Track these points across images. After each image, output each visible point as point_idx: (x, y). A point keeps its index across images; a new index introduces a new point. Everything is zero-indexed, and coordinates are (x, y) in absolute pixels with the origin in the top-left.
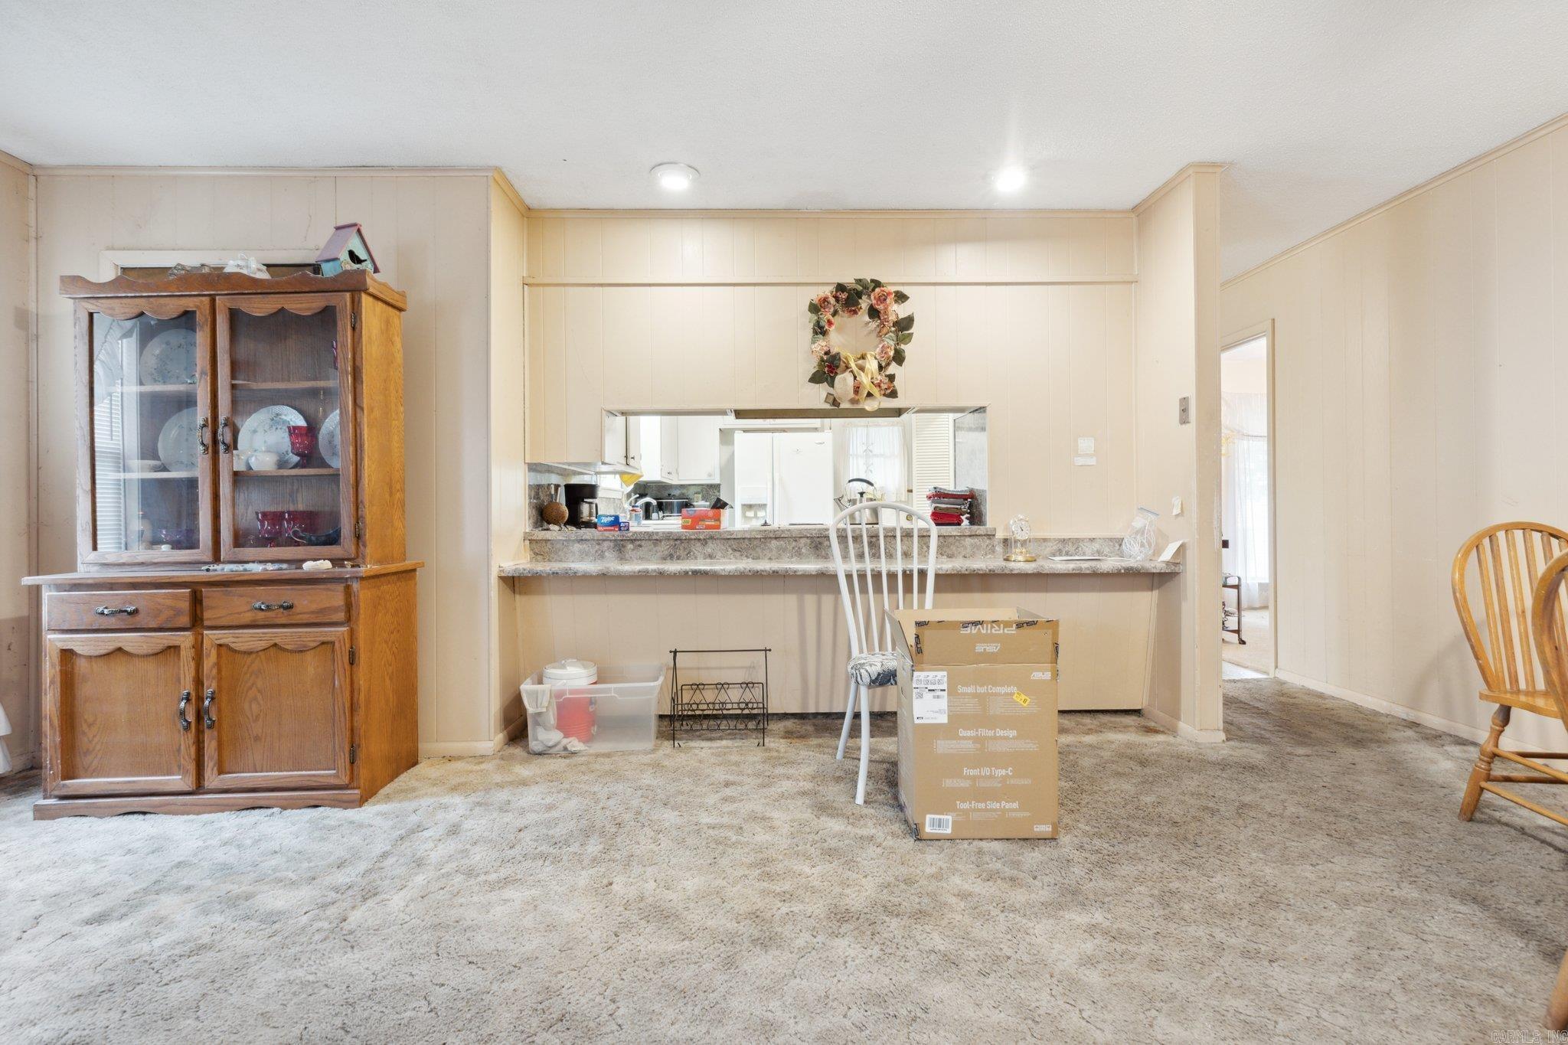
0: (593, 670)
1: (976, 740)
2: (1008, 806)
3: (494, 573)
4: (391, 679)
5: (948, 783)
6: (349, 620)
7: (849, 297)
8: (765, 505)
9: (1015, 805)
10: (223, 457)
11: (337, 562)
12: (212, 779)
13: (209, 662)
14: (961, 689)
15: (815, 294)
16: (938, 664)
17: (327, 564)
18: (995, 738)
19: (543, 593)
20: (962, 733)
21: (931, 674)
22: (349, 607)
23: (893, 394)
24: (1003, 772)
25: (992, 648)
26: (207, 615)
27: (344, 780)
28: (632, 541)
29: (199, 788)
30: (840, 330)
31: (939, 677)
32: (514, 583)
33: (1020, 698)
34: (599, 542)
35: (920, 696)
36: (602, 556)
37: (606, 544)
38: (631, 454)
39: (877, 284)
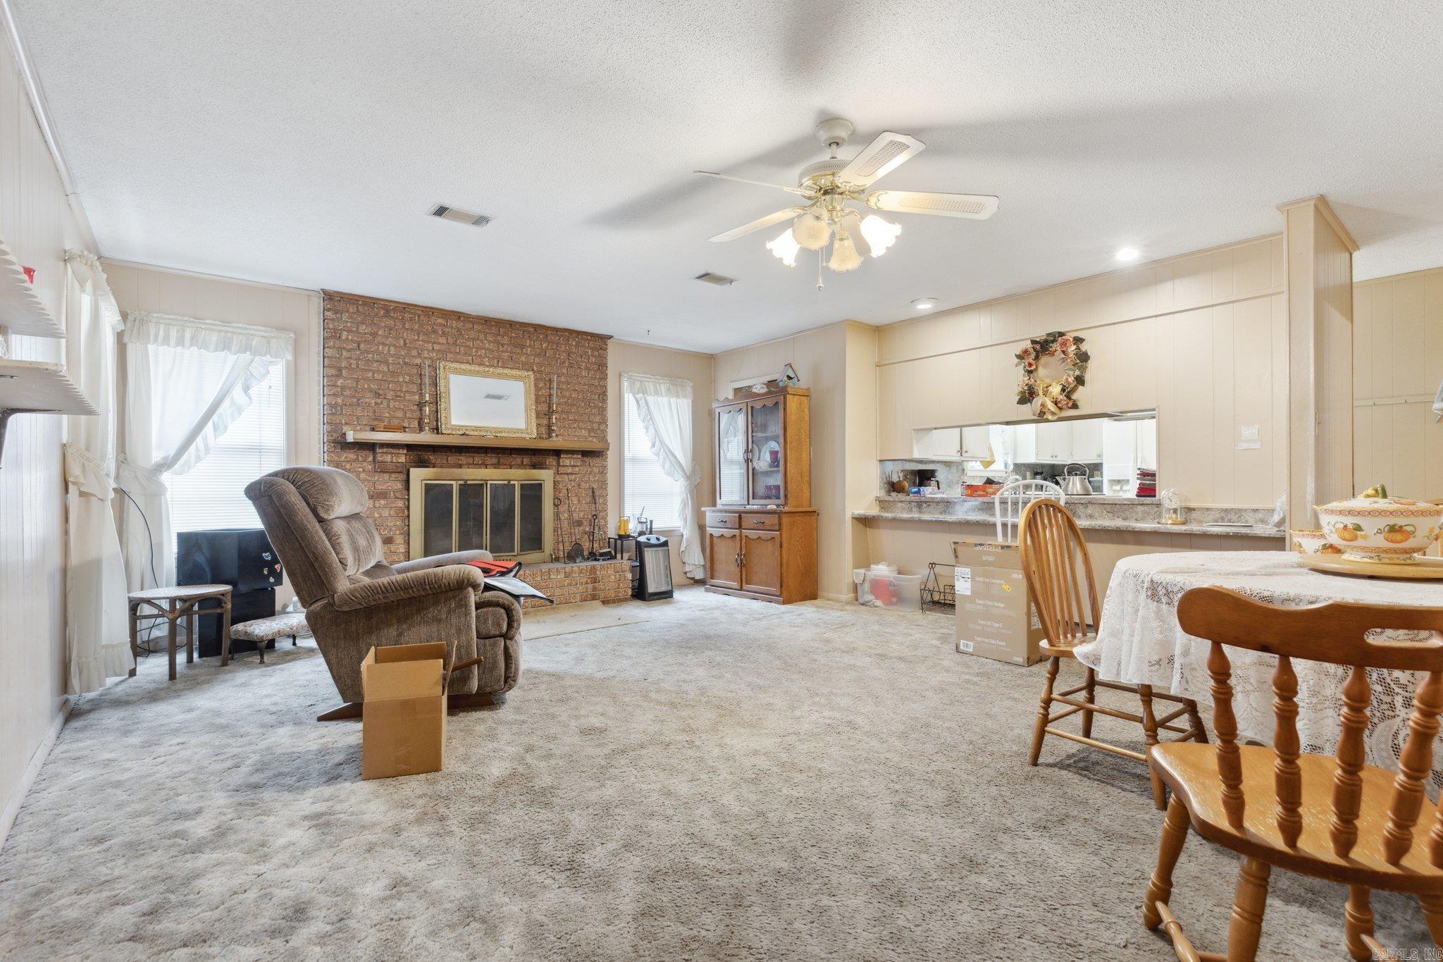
0: (894, 568)
1: (984, 606)
2: (1001, 643)
3: (848, 516)
4: (801, 558)
5: (971, 626)
6: (780, 530)
7: (1043, 347)
8: (1128, 481)
9: (1004, 644)
10: (750, 464)
11: (778, 506)
12: (745, 587)
13: (744, 542)
14: (977, 579)
15: (1018, 349)
16: (967, 565)
17: (775, 507)
18: (993, 606)
19: (878, 528)
20: (978, 601)
21: (963, 569)
22: (780, 524)
23: (1075, 406)
24: (998, 625)
25: (991, 559)
26: (743, 524)
27: (778, 593)
28: (926, 502)
29: (741, 589)
30: (1045, 366)
31: (967, 571)
32: (865, 522)
33: (1006, 587)
34: (910, 502)
35: (958, 580)
36: (911, 511)
37: (913, 504)
38: (964, 449)
39: (1061, 334)
